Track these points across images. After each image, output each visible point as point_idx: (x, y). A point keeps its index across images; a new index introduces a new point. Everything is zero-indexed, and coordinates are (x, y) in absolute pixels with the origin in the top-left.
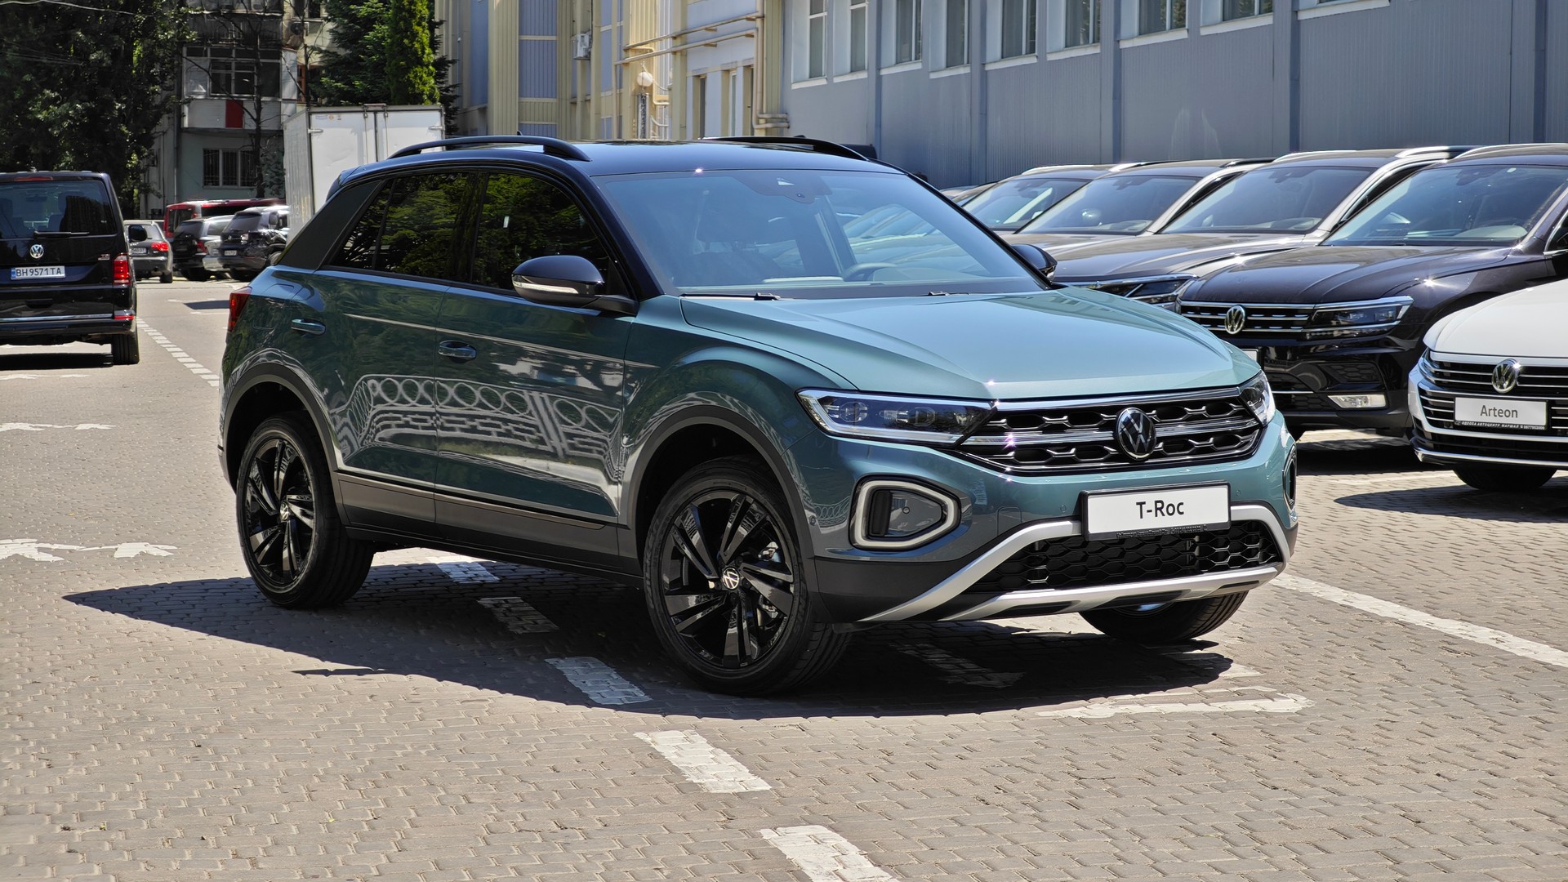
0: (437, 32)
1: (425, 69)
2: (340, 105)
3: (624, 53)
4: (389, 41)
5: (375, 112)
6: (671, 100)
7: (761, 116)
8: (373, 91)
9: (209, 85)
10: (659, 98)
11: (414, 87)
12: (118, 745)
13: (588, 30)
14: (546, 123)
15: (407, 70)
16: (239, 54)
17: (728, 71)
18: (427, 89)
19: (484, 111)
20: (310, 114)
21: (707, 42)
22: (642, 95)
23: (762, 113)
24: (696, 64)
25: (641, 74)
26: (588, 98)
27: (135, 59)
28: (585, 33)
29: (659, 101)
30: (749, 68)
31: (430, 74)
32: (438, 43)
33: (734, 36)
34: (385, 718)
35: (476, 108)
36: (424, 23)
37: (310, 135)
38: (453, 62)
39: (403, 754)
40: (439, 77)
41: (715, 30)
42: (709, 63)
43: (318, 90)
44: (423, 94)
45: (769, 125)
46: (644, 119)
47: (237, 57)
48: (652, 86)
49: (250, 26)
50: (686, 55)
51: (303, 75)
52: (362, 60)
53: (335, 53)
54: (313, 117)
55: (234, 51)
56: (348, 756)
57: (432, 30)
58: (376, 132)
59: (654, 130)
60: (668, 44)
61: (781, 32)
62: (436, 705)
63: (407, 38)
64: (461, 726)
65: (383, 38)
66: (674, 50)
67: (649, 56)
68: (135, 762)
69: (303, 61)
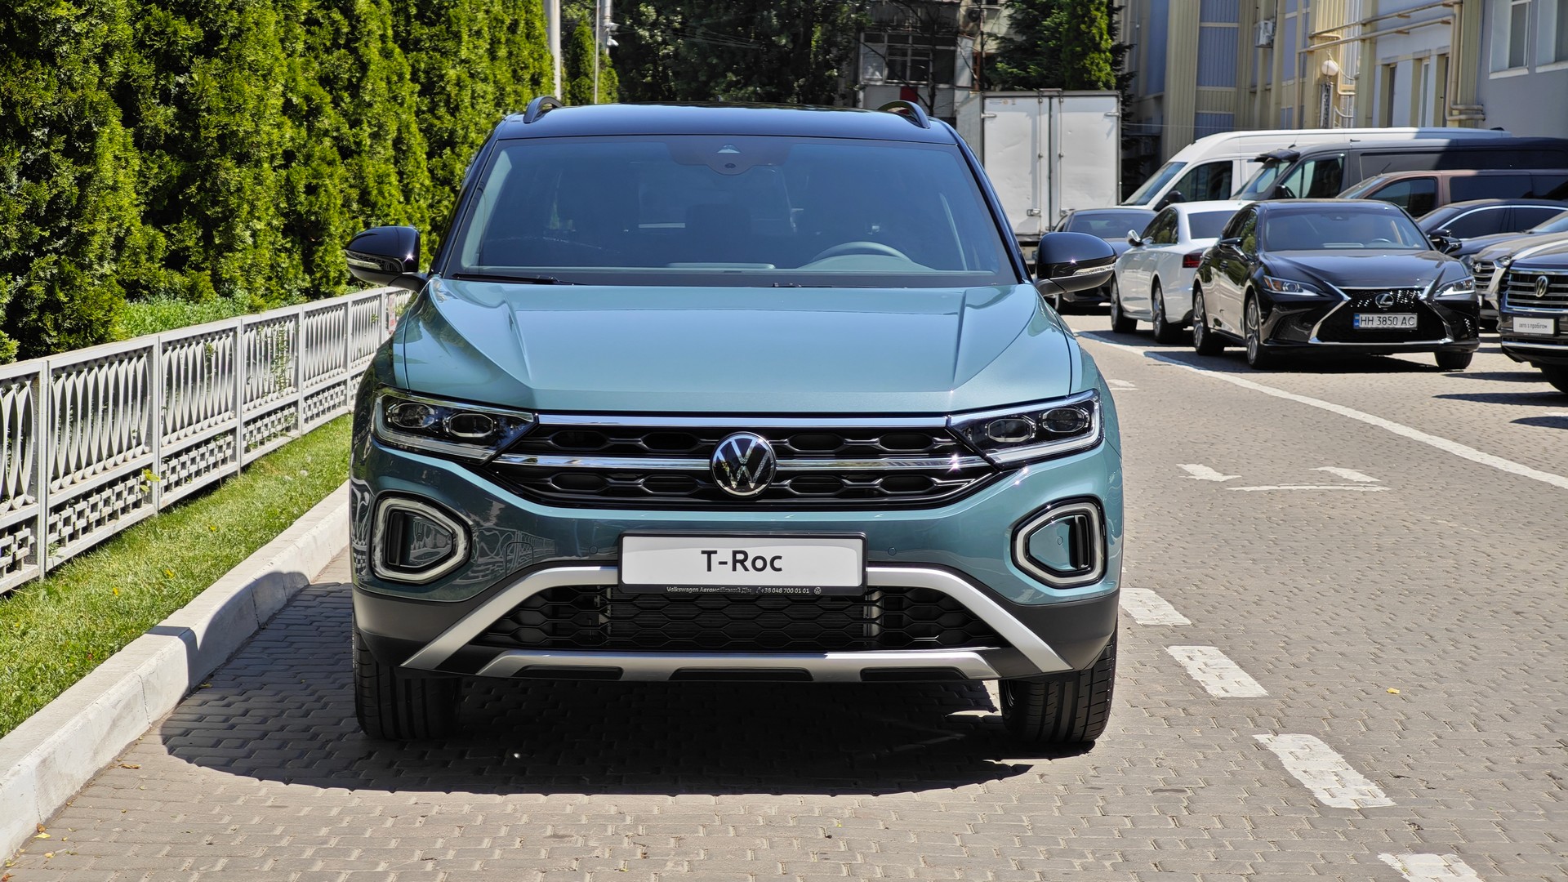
0: (1115, 17)
1: (1103, 56)
2: (1013, 90)
3: (1309, 40)
4: (1066, 26)
5: (1051, 97)
6: (1357, 90)
7: (1455, 107)
8: (1048, 78)
9: (886, 72)
10: (1344, 87)
11: (1090, 74)
12: (731, 829)
13: (1272, 17)
14: (1223, 112)
15: (1084, 55)
16: (916, 40)
17: (1420, 60)
18: (1103, 75)
19: (1160, 99)
20: (984, 98)
21: (1400, 29)
22: (1327, 84)
23: (1455, 103)
24: (1385, 52)
25: (1326, 63)
26: (1268, 87)
27: (813, 43)
28: (1268, 20)
29: (1344, 91)
30: (1443, 57)
31: (1106, 61)
32: (1116, 29)
33: (1427, 23)
34: (1058, 808)
35: (1152, 96)
36: (1103, 9)
37: (983, 120)
38: (1130, 47)
39: (1082, 865)
40: (1115, 64)
41: (1408, 17)
42: (1401, 51)
43: (992, 76)
44: (1099, 81)
45: (1463, 117)
46: (1327, 109)
47: (914, 43)
48: (1336, 76)
49: (928, 13)
50: (1376, 43)
51: (978, 62)
52: (1039, 46)
53: (1011, 40)
54: (987, 101)
55: (910, 38)
56: (1013, 864)
57: (1110, 15)
58: (1050, 117)
59: (1337, 121)
60: (1357, 31)
61: (1480, 19)
62: (1121, 793)
63: (1084, 23)
64: (1154, 827)
65: (1061, 24)
66: (1363, 37)
67: (1335, 44)
68: (749, 854)
69: (979, 48)
